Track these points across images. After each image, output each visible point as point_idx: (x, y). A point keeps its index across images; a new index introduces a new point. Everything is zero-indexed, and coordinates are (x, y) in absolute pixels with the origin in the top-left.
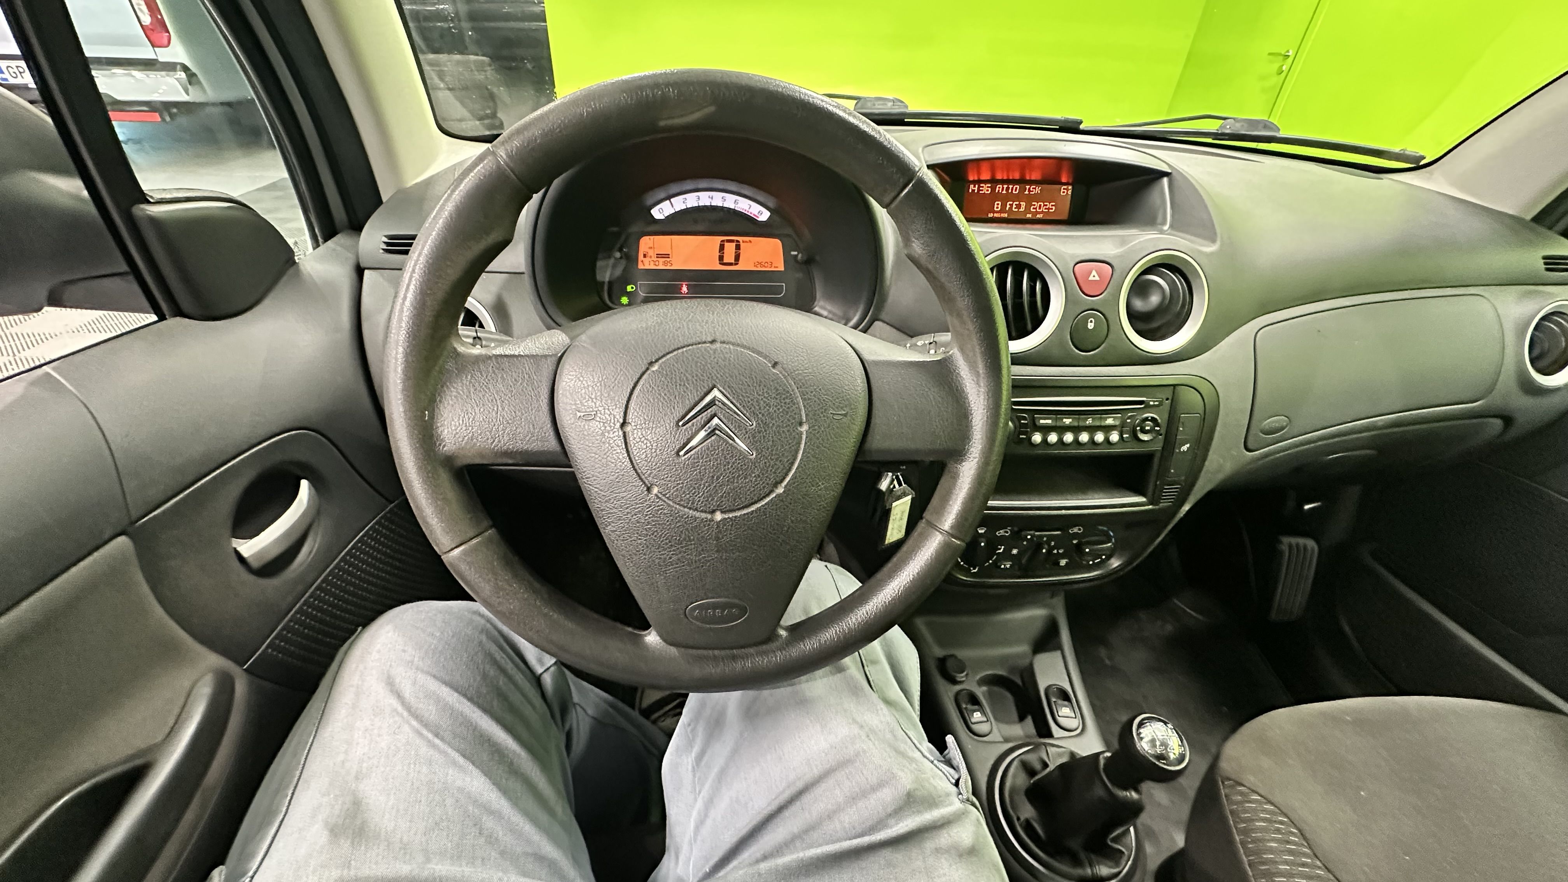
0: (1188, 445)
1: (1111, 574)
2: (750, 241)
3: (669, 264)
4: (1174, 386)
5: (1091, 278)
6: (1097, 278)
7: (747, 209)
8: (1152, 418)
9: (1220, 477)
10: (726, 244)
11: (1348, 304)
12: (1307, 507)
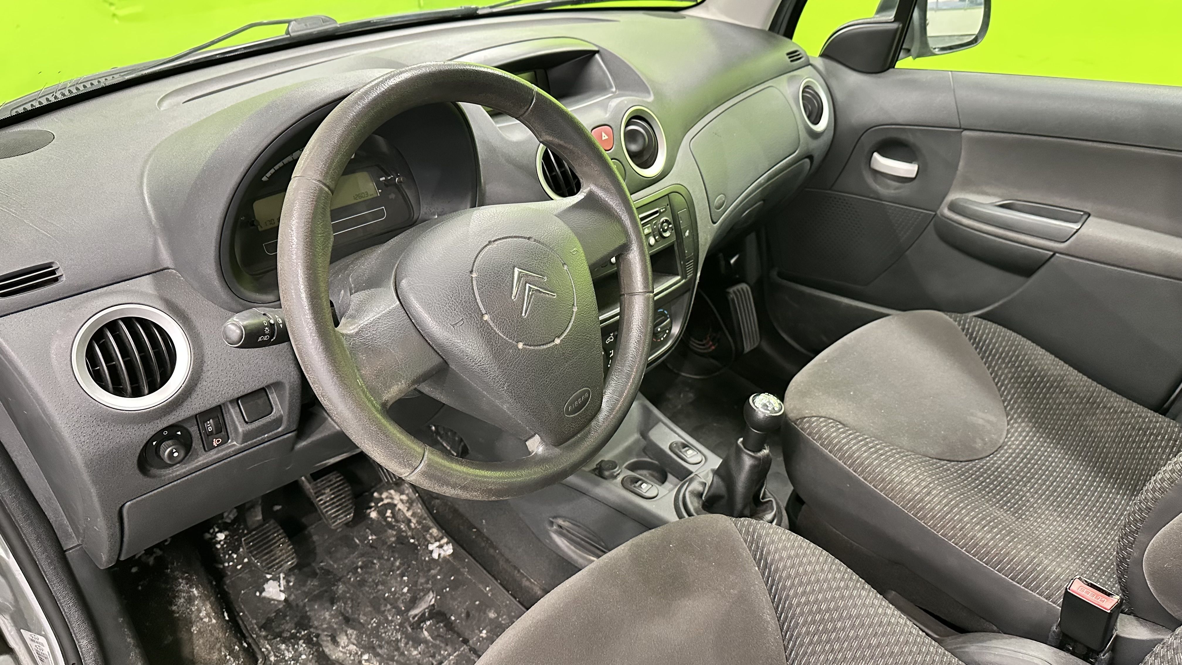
0: (688, 231)
1: (678, 338)
4: (667, 195)
5: (603, 138)
6: (606, 137)
8: (666, 220)
9: (708, 246)
11: (720, 112)
12: (732, 261)
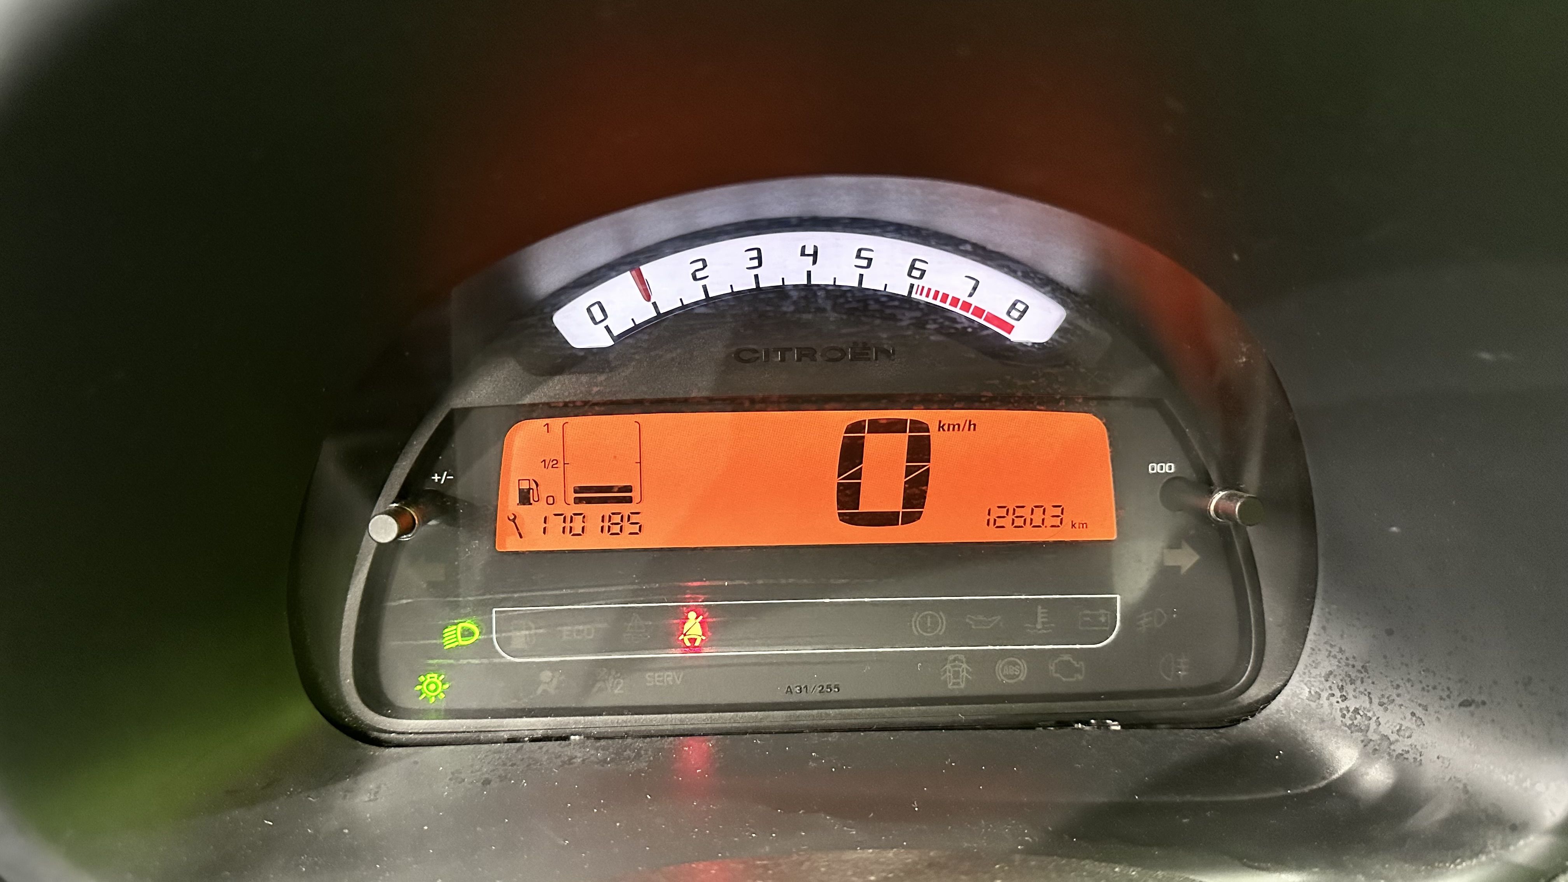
2: (971, 426)
3: (629, 528)
7: (963, 297)
10: (872, 442)
